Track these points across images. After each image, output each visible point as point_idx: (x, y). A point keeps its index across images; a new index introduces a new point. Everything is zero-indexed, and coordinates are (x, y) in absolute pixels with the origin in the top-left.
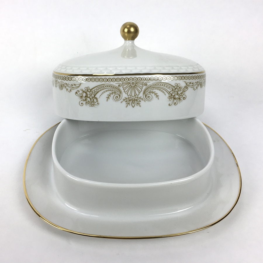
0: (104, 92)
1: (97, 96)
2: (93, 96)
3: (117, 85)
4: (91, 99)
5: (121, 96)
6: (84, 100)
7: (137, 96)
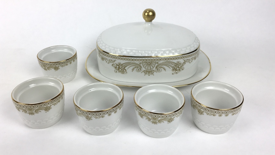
0: (131, 66)
1: (126, 68)
2: (123, 68)
3: (139, 63)
4: (122, 70)
5: (141, 69)
6: (118, 70)
7: (151, 69)
